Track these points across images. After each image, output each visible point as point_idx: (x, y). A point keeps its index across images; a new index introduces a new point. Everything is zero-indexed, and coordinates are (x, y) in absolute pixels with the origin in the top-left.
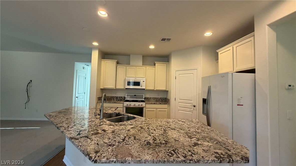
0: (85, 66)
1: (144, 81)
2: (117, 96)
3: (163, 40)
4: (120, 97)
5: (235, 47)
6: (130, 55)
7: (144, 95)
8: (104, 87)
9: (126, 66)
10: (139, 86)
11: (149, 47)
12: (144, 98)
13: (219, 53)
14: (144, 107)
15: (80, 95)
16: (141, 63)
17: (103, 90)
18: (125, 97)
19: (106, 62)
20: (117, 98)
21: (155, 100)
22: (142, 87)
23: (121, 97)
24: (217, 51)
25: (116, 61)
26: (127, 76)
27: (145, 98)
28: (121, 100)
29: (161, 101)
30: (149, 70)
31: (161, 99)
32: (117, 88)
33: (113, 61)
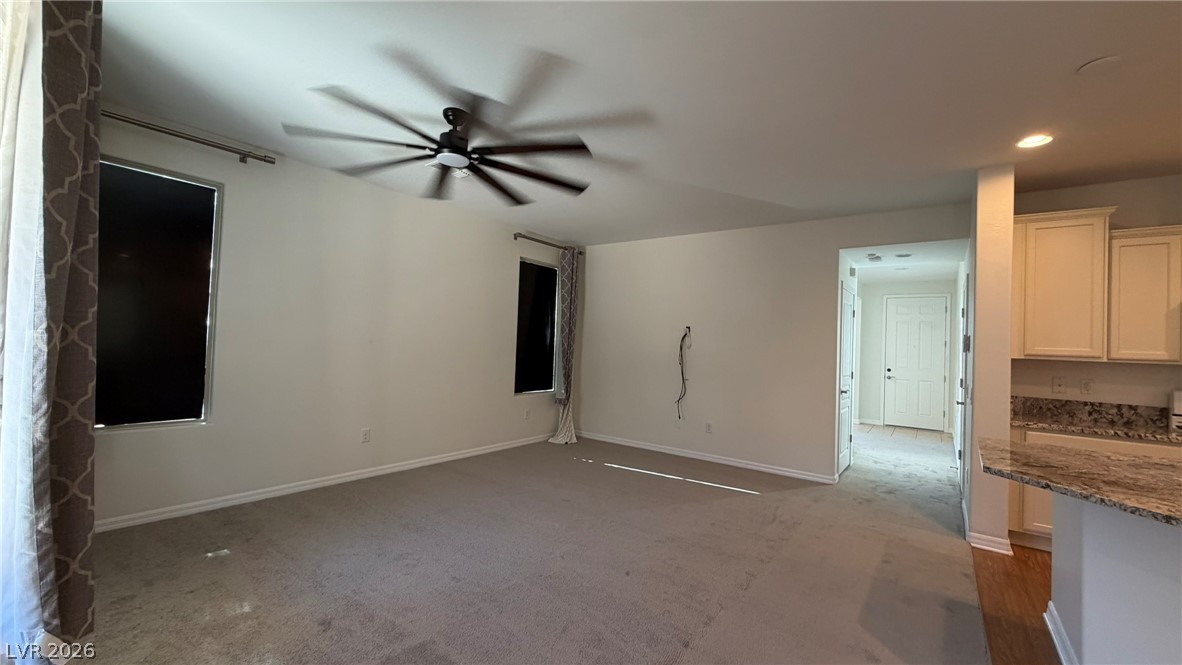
2: (1100, 404)
4: (1119, 407)
8: (1028, 352)
18: (1168, 410)
19: (1032, 226)
23: (1131, 407)
25: (1112, 209)
32: (1114, 355)
33: (1086, 216)
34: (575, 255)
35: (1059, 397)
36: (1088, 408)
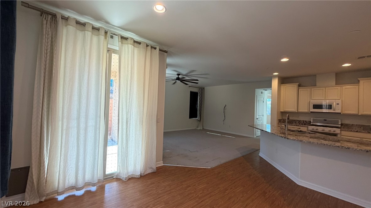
0: (264, 91)
1: (338, 104)
4: (303, 121)
6: (317, 75)
7: (340, 121)
8: (285, 110)
10: (331, 109)
12: (340, 124)
14: (339, 134)
15: (259, 117)
16: (333, 83)
17: (283, 113)
18: (310, 121)
19: (285, 86)
20: (299, 121)
22: (335, 110)
25: (298, 84)
26: (312, 99)
27: (342, 125)
28: (305, 124)
30: (348, 89)
32: (299, 111)
33: (294, 85)
34: (202, 89)
35: (293, 119)
36: (298, 121)
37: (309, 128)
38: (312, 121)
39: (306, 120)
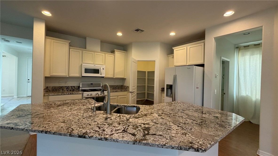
1: (104, 69)
2: (68, 86)
3: (137, 30)
4: (72, 87)
5: (188, 47)
6: (87, 38)
7: (101, 83)
8: (51, 75)
9: (83, 50)
10: (99, 73)
11: (116, 34)
12: (101, 86)
13: (175, 50)
16: (98, 49)
17: (47, 79)
18: (79, 86)
20: (67, 88)
21: (112, 88)
22: (101, 74)
23: (74, 87)
24: (173, 48)
25: (70, 41)
26: (84, 62)
28: (73, 90)
29: (118, 89)
30: (109, 57)
31: (117, 87)
32: (70, 75)
35: (60, 86)
37: (84, 95)
38: (81, 86)
39: (74, 86)
